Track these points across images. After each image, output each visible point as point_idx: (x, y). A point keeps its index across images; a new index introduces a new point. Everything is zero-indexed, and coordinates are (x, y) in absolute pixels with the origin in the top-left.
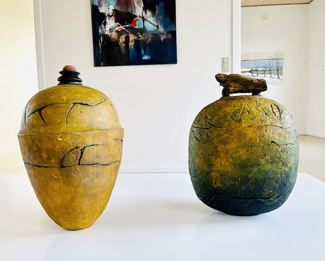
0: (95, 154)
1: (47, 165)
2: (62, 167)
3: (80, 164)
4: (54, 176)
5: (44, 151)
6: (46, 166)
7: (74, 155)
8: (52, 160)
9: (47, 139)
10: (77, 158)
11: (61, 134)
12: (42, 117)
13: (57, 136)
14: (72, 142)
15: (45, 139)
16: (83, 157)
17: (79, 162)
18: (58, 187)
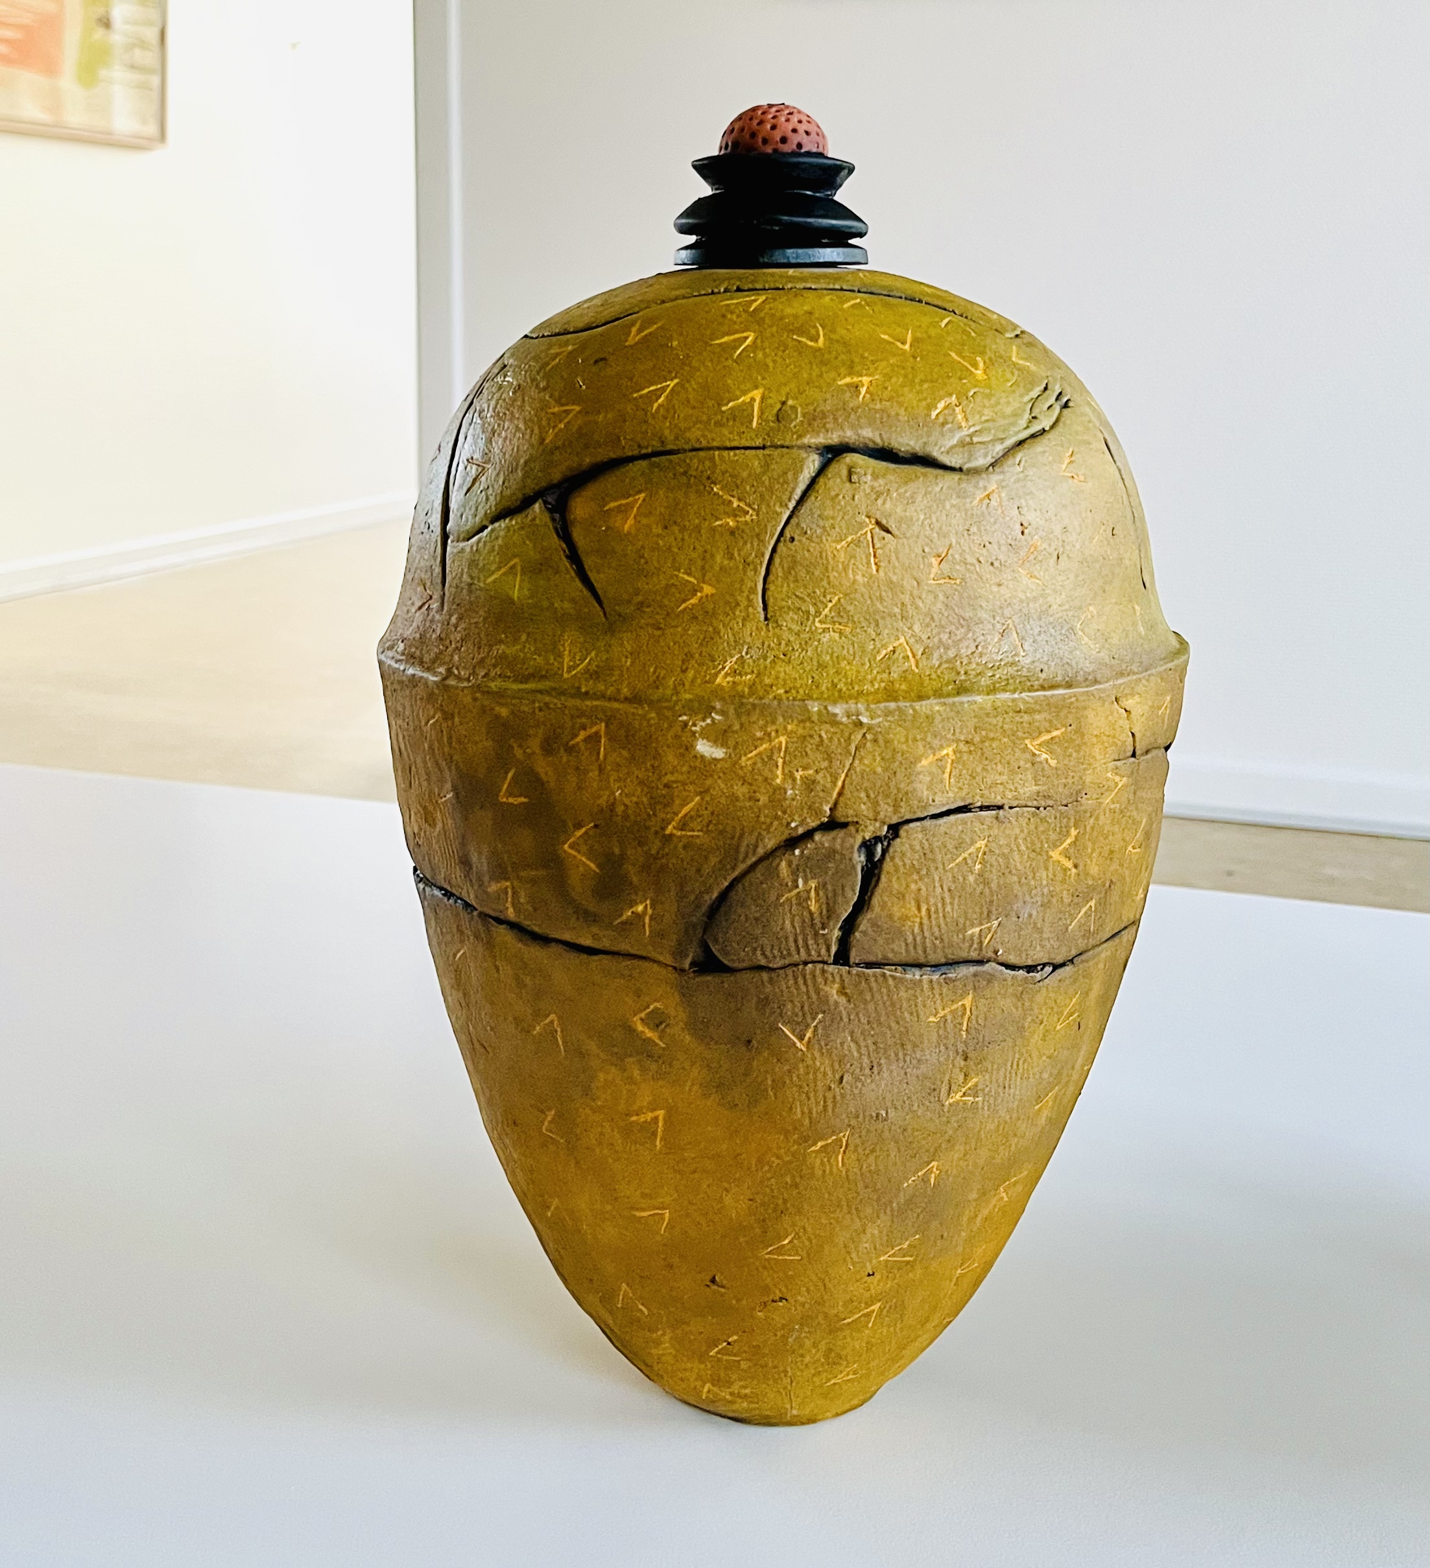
0: (971, 878)
1: (595, 937)
2: (709, 964)
3: (854, 957)
4: (640, 1027)
5: (579, 826)
6: (587, 942)
7: (813, 884)
8: (633, 903)
9: (612, 738)
10: (831, 912)
11: (722, 713)
12: (574, 557)
13: (685, 724)
14: (798, 775)
15: (594, 739)
16: (876, 901)
17: (844, 943)
18: (661, 1113)
